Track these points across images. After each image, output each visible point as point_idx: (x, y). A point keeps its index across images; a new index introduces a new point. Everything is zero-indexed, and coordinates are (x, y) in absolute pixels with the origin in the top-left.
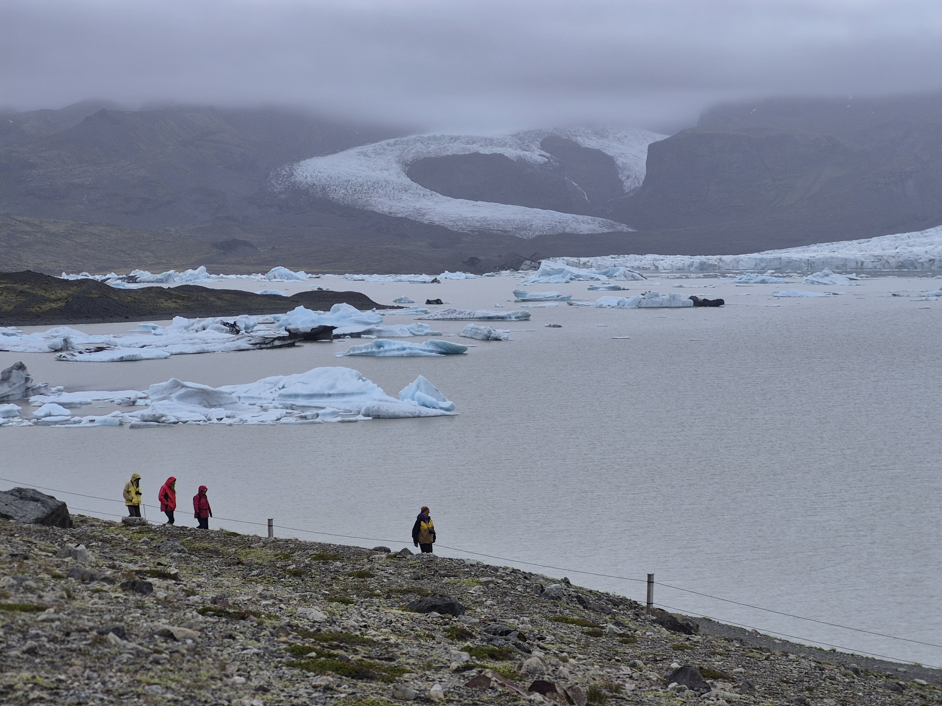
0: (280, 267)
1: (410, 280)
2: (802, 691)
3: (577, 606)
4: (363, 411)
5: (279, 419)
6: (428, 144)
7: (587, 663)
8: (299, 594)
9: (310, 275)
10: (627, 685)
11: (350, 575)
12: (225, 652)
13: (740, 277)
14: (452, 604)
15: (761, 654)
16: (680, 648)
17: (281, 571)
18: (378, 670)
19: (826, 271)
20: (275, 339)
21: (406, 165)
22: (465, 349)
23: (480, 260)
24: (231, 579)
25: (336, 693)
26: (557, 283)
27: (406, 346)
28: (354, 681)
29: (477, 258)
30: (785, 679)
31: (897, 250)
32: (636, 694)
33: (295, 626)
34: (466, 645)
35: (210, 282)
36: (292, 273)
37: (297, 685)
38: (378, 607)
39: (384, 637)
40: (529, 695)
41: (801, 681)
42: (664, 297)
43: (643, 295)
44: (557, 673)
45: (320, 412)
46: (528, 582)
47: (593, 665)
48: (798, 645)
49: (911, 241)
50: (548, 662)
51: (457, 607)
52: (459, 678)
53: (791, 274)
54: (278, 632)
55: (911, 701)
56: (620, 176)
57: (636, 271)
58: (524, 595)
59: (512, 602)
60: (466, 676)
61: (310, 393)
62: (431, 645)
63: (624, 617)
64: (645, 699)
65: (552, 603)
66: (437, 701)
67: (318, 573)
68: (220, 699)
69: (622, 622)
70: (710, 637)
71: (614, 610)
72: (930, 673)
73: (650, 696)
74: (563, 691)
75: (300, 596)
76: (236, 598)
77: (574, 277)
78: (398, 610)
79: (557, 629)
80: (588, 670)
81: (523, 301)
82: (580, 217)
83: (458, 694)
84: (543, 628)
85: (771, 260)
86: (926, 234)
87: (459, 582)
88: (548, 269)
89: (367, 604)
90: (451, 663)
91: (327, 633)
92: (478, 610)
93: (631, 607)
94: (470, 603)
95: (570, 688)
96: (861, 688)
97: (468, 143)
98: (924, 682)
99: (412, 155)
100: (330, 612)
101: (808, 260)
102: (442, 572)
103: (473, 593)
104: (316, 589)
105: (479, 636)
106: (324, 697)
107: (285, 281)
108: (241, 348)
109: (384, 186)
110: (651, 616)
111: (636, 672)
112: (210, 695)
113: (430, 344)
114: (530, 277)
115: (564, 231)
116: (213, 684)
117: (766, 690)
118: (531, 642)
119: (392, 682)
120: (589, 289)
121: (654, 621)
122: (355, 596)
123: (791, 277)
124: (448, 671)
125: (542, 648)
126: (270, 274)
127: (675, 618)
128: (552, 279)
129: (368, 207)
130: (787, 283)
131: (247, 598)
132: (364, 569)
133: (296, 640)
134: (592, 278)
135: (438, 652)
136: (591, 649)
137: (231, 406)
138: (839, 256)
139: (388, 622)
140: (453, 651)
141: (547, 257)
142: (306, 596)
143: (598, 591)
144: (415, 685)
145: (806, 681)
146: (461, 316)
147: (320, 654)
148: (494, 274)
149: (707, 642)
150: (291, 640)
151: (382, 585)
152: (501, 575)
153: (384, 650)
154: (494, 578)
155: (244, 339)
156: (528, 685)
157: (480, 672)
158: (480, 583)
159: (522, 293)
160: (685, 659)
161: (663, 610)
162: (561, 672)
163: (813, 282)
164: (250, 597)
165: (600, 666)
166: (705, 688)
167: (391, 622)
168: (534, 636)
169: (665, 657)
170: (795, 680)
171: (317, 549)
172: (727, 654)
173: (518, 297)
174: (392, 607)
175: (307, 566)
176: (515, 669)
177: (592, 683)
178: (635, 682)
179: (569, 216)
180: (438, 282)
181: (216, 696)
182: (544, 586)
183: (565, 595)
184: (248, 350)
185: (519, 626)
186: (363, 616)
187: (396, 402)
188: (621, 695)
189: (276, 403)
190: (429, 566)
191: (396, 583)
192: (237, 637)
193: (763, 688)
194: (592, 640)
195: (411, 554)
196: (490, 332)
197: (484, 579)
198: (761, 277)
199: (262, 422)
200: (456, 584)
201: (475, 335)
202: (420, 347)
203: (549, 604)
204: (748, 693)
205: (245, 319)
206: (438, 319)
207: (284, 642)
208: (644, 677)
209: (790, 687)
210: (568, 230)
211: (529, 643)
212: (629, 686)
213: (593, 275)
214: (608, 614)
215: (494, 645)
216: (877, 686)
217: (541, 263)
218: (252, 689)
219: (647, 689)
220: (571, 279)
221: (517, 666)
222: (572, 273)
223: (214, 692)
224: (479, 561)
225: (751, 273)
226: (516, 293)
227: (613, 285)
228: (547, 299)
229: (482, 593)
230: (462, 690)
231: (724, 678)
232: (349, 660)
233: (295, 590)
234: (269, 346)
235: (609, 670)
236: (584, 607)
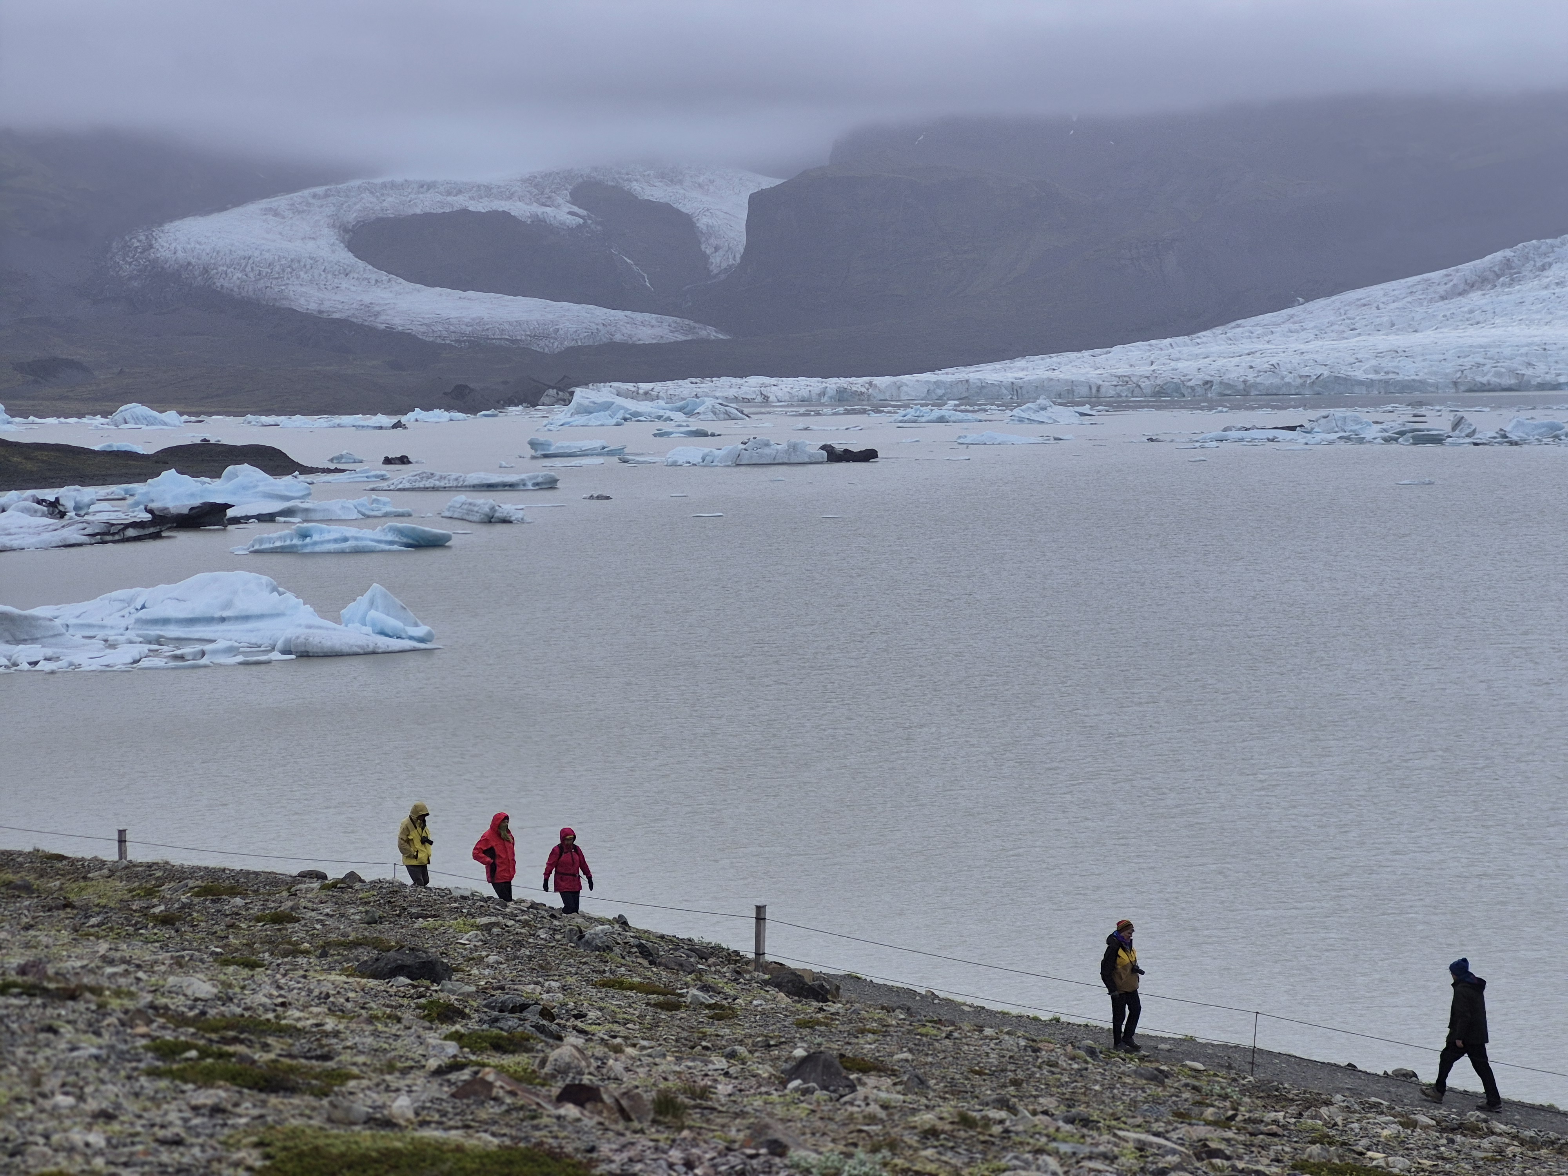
0: (134, 404)
1: (357, 424)
2: (1004, 1086)
3: (639, 960)
4: (280, 645)
5: (136, 662)
6: (383, 195)
7: (654, 1053)
8: (169, 954)
9: (186, 417)
10: (720, 1087)
11: (258, 920)
12: (40, 1056)
13: (904, 413)
14: (430, 962)
15: (939, 1029)
16: (809, 1024)
17: (139, 917)
18: (303, 1076)
19: (1042, 401)
20: (127, 526)
21: (346, 230)
22: (448, 538)
23: (472, 390)
24: (53, 933)
25: (231, 1116)
26: (602, 425)
27: (348, 534)
28: (263, 1096)
29: (466, 387)
30: (977, 1068)
31: (1153, 367)
32: (734, 1102)
33: (162, 1008)
34: (453, 1029)
35: (13, 430)
36: (155, 413)
37: (165, 1106)
38: (306, 971)
39: (315, 1021)
40: (557, 1108)
41: (1002, 1071)
42: (779, 447)
43: (745, 443)
44: (604, 1071)
45: (208, 647)
46: (556, 923)
47: (664, 1056)
48: (999, 1013)
49: (1174, 352)
50: (590, 1053)
51: (439, 968)
52: (441, 1085)
53: (988, 407)
54: (132, 1019)
55: (1177, 1096)
56: (703, 247)
57: (731, 405)
58: (551, 944)
59: (530, 958)
60: (453, 1081)
61: (191, 616)
62: (394, 1031)
63: (716, 977)
64: (749, 1109)
65: (597, 957)
66: (402, 1122)
67: (203, 918)
68: (31, 1133)
69: (712, 985)
70: (857, 1006)
71: (700, 966)
72: (1209, 1051)
73: (758, 1103)
74: (613, 1100)
75: (172, 958)
76: (62, 965)
77: (628, 416)
78: (340, 975)
79: (607, 999)
80: (656, 1064)
81: (546, 456)
82: (638, 316)
83: (438, 1111)
84: (582, 998)
85: (952, 384)
86: (1198, 340)
87: (442, 926)
88: (586, 402)
89: (287, 967)
90: (427, 1060)
91: (218, 1017)
92: (475, 971)
93: (729, 961)
94: (461, 960)
95: (624, 1094)
96: (1099, 1078)
97: (449, 193)
98: (1200, 1066)
99: (355, 215)
100: (223, 983)
101: (1012, 383)
102: (414, 910)
103: (465, 944)
104: (200, 944)
105: (476, 1015)
106: (210, 1125)
107: (144, 427)
108: (68, 543)
109: (308, 267)
110: (761, 974)
111: (735, 1065)
112: (12, 1128)
113: (389, 531)
114: (556, 417)
115: (611, 339)
116: (19, 1110)
117: (946, 1086)
118: (563, 1022)
119: (327, 1095)
120: (655, 435)
121: (766, 983)
122: (267, 954)
123: (986, 411)
124: (422, 1074)
125: (581, 1032)
126: (117, 416)
127: (800, 976)
128: (594, 419)
129: (284, 302)
130: (980, 421)
131: (79, 964)
132: (282, 909)
133: (163, 1032)
134: (659, 417)
135: (405, 1042)
136: (662, 1031)
137: (53, 640)
138: (1062, 376)
139: (323, 996)
140: (430, 1041)
141: (584, 383)
142: (183, 957)
143: (674, 936)
144: (367, 1099)
145: (1011, 1071)
146: (442, 484)
147: (204, 1053)
148: (496, 412)
149: (851, 1013)
150: (155, 1031)
151: (313, 935)
152: (512, 912)
153: (316, 1043)
154: (500, 918)
155: (73, 527)
156: (555, 1091)
157: (476, 1073)
158: (478, 927)
159: (542, 444)
160: (816, 1042)
161: (781, 964)
162: (611, 1069)
163: (1021, 420)
164: (85, 962)
165: (676, 1057)
166: (848, 1086)
167: (328, 996)
168: (567, 1011)
169: (783, 1040)
170: (993, 1069)
171: (202, 877)
172: (884, 1031)
173: (536, 450)
174: (331, 969)
175: (184, 906)
176: (535, 1067)
177: (661, 1086)
178: (733, 1081)
179: (620, 314)
180: (404, 427)
181: (25, 1129)
182: (583, 929)
183: (619, 944)
184: (80, 545)
185: (542, 996)
186: (279, 987)
187: (335, 629)
188: (710, 1103)
189: (130, 635)
190: (392, 900)
191: (337, 931)
192: (62, 1030)
193: (942, 1085)
194: (663, 1017)
195: (363, 881)
196: (493, 509)
197: (484, 920)
198: (937, 413)
199: (107, 666)
200: (436, 929)
201: (468, 514)
202: (372, 537)
203: (592, 959)
204: (916, 1093)
205: (75, 494)
206: (404, 490)
207: (143, 1036)
208: (747, 1073)
209: (984, 1080)
210: (618, 337)
211: (558, 1024)
212: (724, 1088)
213: (661, 412)
214: (690, 973)
215: (502, 1029)
216: (1123, 1073)
217: (573, 392)
218: (87, 1116)
219: (752, 1091)
220: (625, 419)
221: (537, 1061)
222: (626, 410)
223: (21, 1123)
224: (476, 890)
225: (922, 405)
226: (533, 444)
227: (694, 429)
228: (584, 454)
229: (481, 943)
230: (445, 1104)
231: (879, 1070)
232: (254, 1062)
233: (164, 947)
234: (117, 537)
235: (690, 1064)
236: (651, 963)
